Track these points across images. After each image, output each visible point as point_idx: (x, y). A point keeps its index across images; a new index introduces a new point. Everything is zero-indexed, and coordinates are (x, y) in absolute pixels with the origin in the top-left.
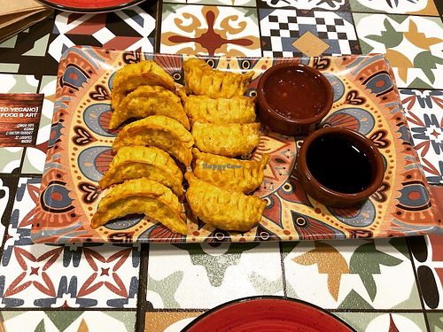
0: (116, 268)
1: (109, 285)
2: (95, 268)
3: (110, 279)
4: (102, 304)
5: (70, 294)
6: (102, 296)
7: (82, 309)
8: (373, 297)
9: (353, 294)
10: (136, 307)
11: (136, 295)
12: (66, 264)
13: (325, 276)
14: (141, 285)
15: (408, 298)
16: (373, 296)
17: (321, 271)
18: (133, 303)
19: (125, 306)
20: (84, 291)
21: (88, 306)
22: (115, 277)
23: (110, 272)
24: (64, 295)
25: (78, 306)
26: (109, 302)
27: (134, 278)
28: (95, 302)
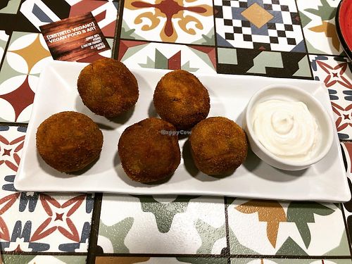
0: (70, 213)
1: (62, 230)
2: (50, 213)
3: (64, 224)
4: (54, 248)
5: (23, 239)
6: (55, 241)
7: (34, 254)
8: (307, 245)
9: (290, 241)
10: (87, 251)
11: (87, 240)
12: (22, 209)
13: (265, 224)
14: (93, 230)
15: (338, 245)
16: (307, 243)
17: (261, 219)
18: (84, 248)
19: (77, 251)
20: (37, 236)
21: (40, 250)
22: (69, 222)
23: (64, 217)
24: (18, 239)
25: (30, 250)
26: (61, 247)
27: (86, 224)
28: (48, 246)
